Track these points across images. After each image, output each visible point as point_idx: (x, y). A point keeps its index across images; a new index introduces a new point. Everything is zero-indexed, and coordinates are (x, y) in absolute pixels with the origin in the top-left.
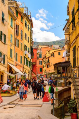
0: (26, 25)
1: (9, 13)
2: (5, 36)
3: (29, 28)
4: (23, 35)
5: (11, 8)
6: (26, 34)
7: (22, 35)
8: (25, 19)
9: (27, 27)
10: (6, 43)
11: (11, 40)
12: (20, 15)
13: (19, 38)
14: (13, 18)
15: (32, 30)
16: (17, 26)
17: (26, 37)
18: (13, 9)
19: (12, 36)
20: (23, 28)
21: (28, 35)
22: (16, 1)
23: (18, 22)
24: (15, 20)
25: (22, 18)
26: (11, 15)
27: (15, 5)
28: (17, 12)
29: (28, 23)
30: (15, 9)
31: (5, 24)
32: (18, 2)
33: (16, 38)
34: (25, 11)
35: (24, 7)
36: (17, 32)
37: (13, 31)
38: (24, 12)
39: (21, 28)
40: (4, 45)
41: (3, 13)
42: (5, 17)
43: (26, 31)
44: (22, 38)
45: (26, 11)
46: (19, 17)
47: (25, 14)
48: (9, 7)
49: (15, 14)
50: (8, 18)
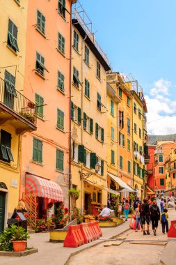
0: (135, 109)
1: (108, 94)
2: (103, 130)
3: (140, 114)
4: (131, 126)
5: (111, 85)
6: (135, 125)
7: (129, 127)
8: (134, 101)
9: (137, 112)
10: (105, 142)
11: (112, 136)
12: (126, 94)
13: (124, 131)
14: (114, 101)
15: (145, 117)
16: (120, 112)
17: (135, 129)
18: (114, 86)
19: (113, 130)
20: (130, 114)
21: (139, 126)
22: (118, 73)
23: (123, 105)
24: (117, 103)
25: (129, 98)
26: (111, 97)
27: (116, 79)
28: (120, 89)
29: (138, 107)
30: (117, 85)
31: (102, 111)
32: (121, 74)
33: (120, 133)
34: (132, 87)
35: (131, 80)
36: (121, 122)
37: (115, 121)
38: (132, 89)
39: (128, 115)
40: (100, 144)
41: (98, 94)
42: (102, 101)
43: (136, 120)
44: (129, 132)
45: (135, 87)
46: (124, 97)
47: (134, 91)
48: (108, 84)
49: (117, 94)
50: (106, 101)
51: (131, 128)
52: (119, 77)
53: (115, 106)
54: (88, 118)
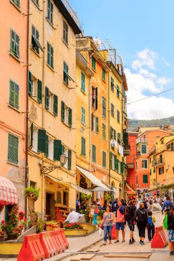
0: (112, 85)
1: (77, 63)
2: (70, 111)
3: (118, 92)
4: (107, 107)
5: (82, 53)
6: (112, 106)
7: (104, 108)
8: (111, 74)
9: (115, 90)
10: (73, 126)
11: (83, 119)
12: (100, 65)
13: (99, 113)
14: (86, 74)
15: (124, 97)
16: (93, 89)
17: (112, 111)
18: (85, 54)
19: (83, 111)
20: (106, 92)
21: (118, 107)
22: (91, 38)
23: (97, 80)
24: (90, 77)
25: (104, 71)
26: (81, 68)
27: (88, 45)
28: (94, 59)
29: (116, 82)
30: (90, 54)
31: (70, 86)
32: (95, 40)
33: (92, 115)
34: (109, 58)
35: (108, 48)
36: (95, 101)
37: (87, 100)
38: (108, 59)
39: (103, 92)
40: (67, 129)
41: (65, 64)
42: (70, 73)
43: (113, 99)
44: (104, 114)
45: (113, 57)
46: (98, 70)
47: (111, 63)
48: (78, 51)
49: (89, 65)
50: (74, 73)
51: (107, 110)
52: (92, 43)
53: (86, 80)
54: (52, 94)
